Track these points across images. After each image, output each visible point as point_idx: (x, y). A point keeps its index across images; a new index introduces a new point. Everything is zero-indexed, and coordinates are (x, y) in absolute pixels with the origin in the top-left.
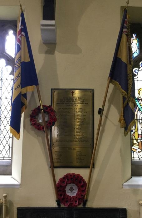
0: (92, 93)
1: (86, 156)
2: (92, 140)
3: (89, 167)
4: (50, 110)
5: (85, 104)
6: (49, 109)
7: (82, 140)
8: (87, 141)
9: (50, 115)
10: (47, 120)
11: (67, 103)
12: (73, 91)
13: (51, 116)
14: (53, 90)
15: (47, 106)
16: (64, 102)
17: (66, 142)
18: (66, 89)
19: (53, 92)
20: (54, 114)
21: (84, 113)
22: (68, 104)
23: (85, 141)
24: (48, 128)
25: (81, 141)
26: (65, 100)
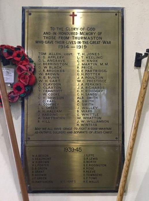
0: (120, 18)
1: (105, 165)
2: (121, 127)
3: (117, 191)
4: (18, 56)
5: (104, 42)
6: (15, 54)
7: (96, 129)
8: (108, 131)
9: (19, 67)
10: (12, 81)
11: (60, 40)
12: (73, 13)
13: (20, 69)
14: (26, 10)
15: (12, 47)
16: (54, 38)
17: (60, 132)
18: (57, 8)
19: (26, 14)
20: (28, 66)
21: (101, 64)
22: (63, 42)
23: (103, 131)
24: (15, 100)
25: (94, 131)
26: (55, 33)
